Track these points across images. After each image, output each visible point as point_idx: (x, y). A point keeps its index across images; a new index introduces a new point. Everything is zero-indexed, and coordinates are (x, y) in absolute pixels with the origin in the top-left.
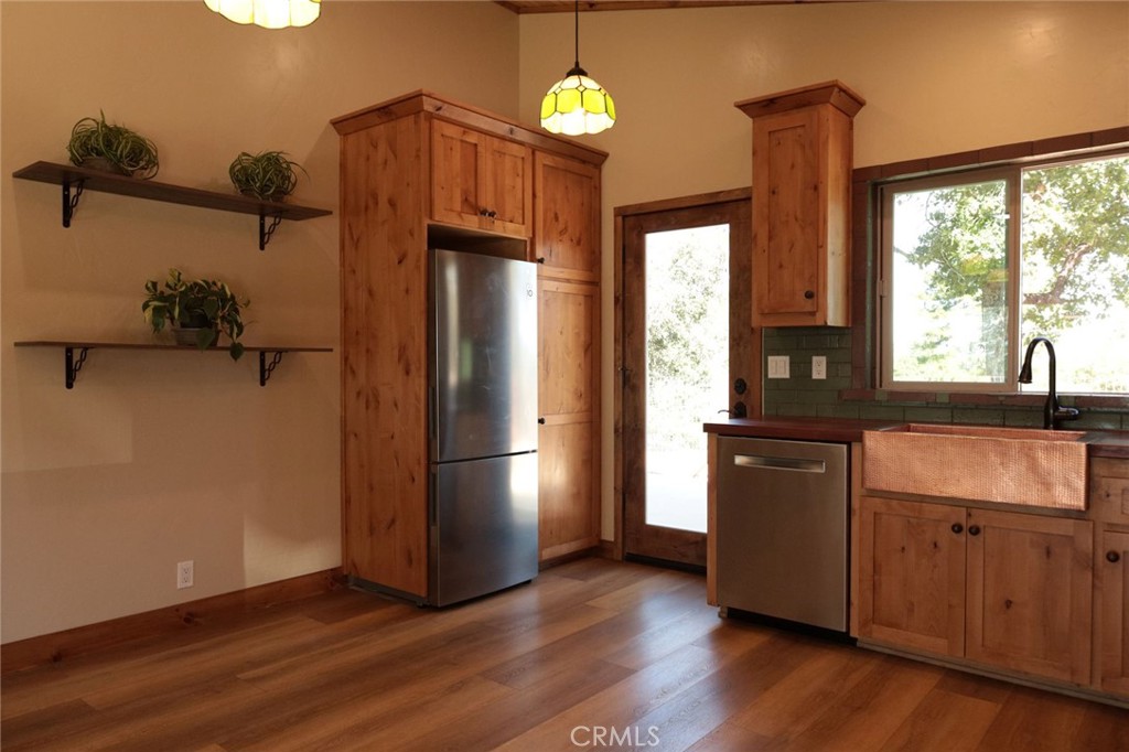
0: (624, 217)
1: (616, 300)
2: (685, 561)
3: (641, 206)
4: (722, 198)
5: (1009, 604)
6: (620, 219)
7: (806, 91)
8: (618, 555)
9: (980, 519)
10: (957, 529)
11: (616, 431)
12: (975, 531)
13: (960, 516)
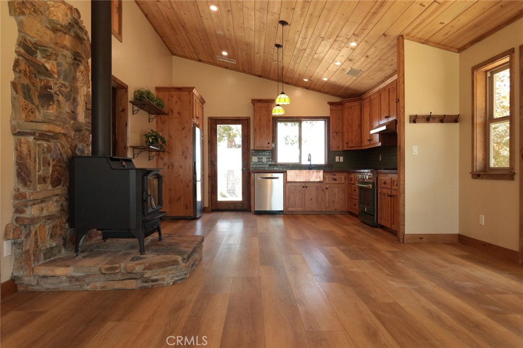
0: (211, 120)
1: (209, 142)
2: (230, 208)
3: (216, 117)
4: (240, 119)
5: (312, 199)
6: (210, 120)
7: (268, 100)
8: (210, 210)
9: (307, 185)
10: (304, 187)
11: (209, 176)
12: (306, 187)
13: (303, 185)
